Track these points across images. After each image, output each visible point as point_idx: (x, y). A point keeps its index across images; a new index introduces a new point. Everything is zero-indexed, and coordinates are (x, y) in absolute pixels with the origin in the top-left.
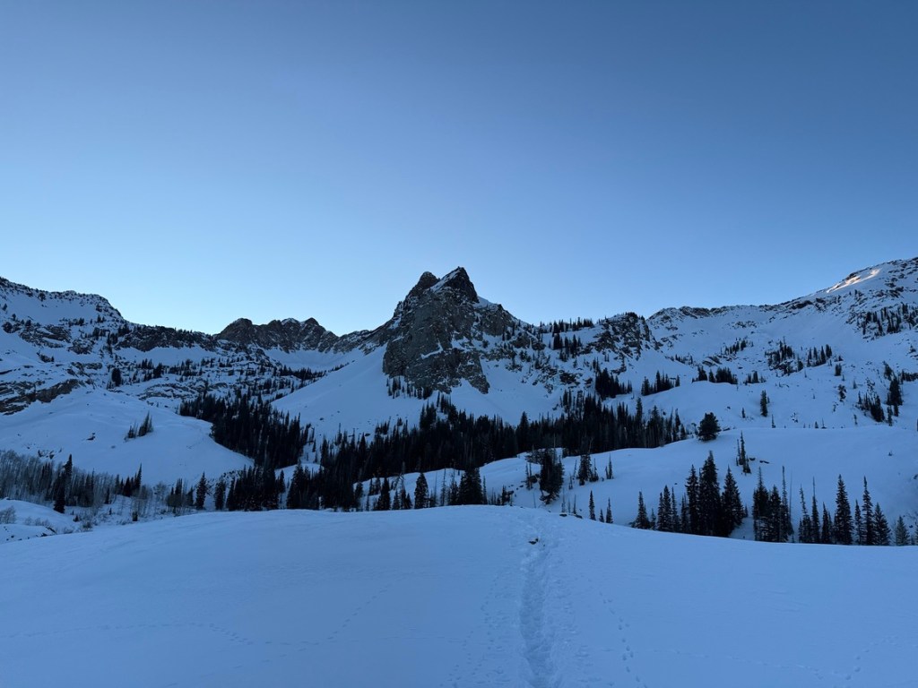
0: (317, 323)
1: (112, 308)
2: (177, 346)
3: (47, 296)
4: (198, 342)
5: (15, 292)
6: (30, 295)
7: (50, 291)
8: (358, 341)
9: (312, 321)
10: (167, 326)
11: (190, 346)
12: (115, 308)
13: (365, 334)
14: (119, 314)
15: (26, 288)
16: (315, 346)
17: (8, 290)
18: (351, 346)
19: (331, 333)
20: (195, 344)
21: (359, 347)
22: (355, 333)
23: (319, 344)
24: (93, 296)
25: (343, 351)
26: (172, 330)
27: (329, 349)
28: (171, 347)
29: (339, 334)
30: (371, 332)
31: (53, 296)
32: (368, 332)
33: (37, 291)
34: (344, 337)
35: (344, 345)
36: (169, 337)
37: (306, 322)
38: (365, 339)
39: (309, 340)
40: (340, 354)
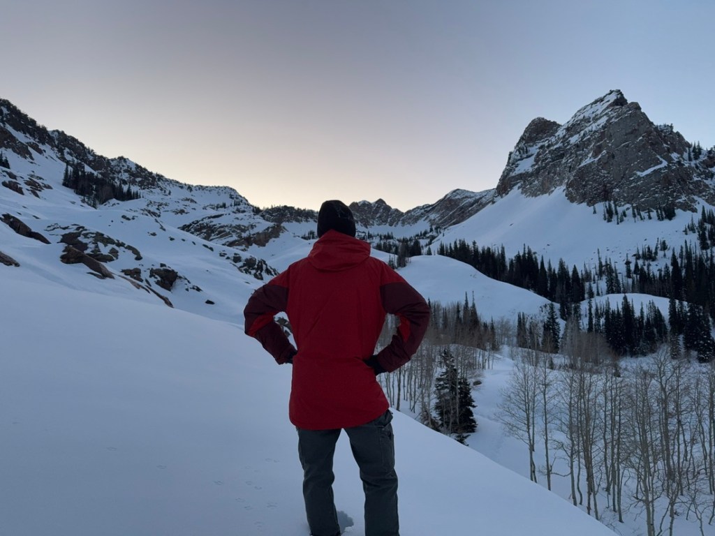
0: (384, 202)
1: (241, 196)
2: (298, 221)
3: (193, 188)
4: (312, 218)
5: (171, 185)
6: (182, 187)
7: (195, 185)
8: (422, 214)
9: (381, 202)
10: (288, 205)
11: (307, 221)
12: (243, 196)
13: (427, 207)
14: (247, 201)
15: (178, 182)
16: (386, 221)
17: (166, 183)
18: (416, 219)
19: (397, 210)
20: (310, 219)
21: (424, 219)
22: (418, 208)
23: (389, 220)
24: (225, 188)
25: (409, 223)
26: (292, 208)
27: (397, 223)
28: (294, 222)
29: (404, 210)
30: (432, 205)
31: (197, 188)
32: (430, 206)
33: (185, 185)
34: (409, 212)
35: (410, 218)
36: (291, 214)
37: (377, 202)
38: (428, 212)
39: (380, 217)
40: (407, 226)
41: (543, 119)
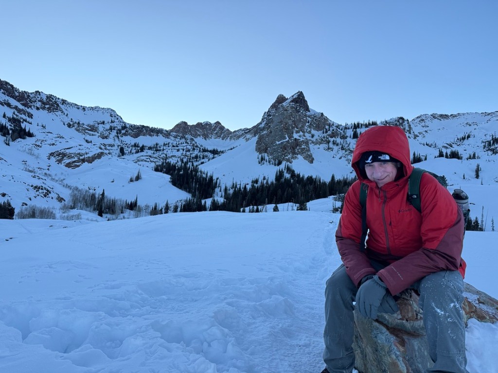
0: (220, 124)
1: (118, 115)
2: (151, 135)
3: (86, 109)
4: (161, 134)
5: (71, 107)
6: (78, 108)
7: (88, 106)
8: (243, 134)
9: (218, 123)
10: (145, 125)
11: (157, 136)
12: (119, 115)
13: (246, 130)
14: (121, 118)
15: (76, 105)
16: (220, 136)
17: (68, 106)
18: (239, 137)
19: (228, 130)
20: (160, 135)
21: (243, 137)
22: (241, 130)
23: (222, 136)
24: (108, 109)
25: (234, 139)
26: (148, 127)
27: (227, 138)
28: (148, 136)
29: (232, 130)
31: (89, 109)
32: (248, 129)
33: (81, 106)
34: (235, 132)
35: (235, 136)
36: (147, 131)
37: (215, 123)
38: (246, 133)
39: (216, 133)
40: (233, 141)
41: (283, 95)
